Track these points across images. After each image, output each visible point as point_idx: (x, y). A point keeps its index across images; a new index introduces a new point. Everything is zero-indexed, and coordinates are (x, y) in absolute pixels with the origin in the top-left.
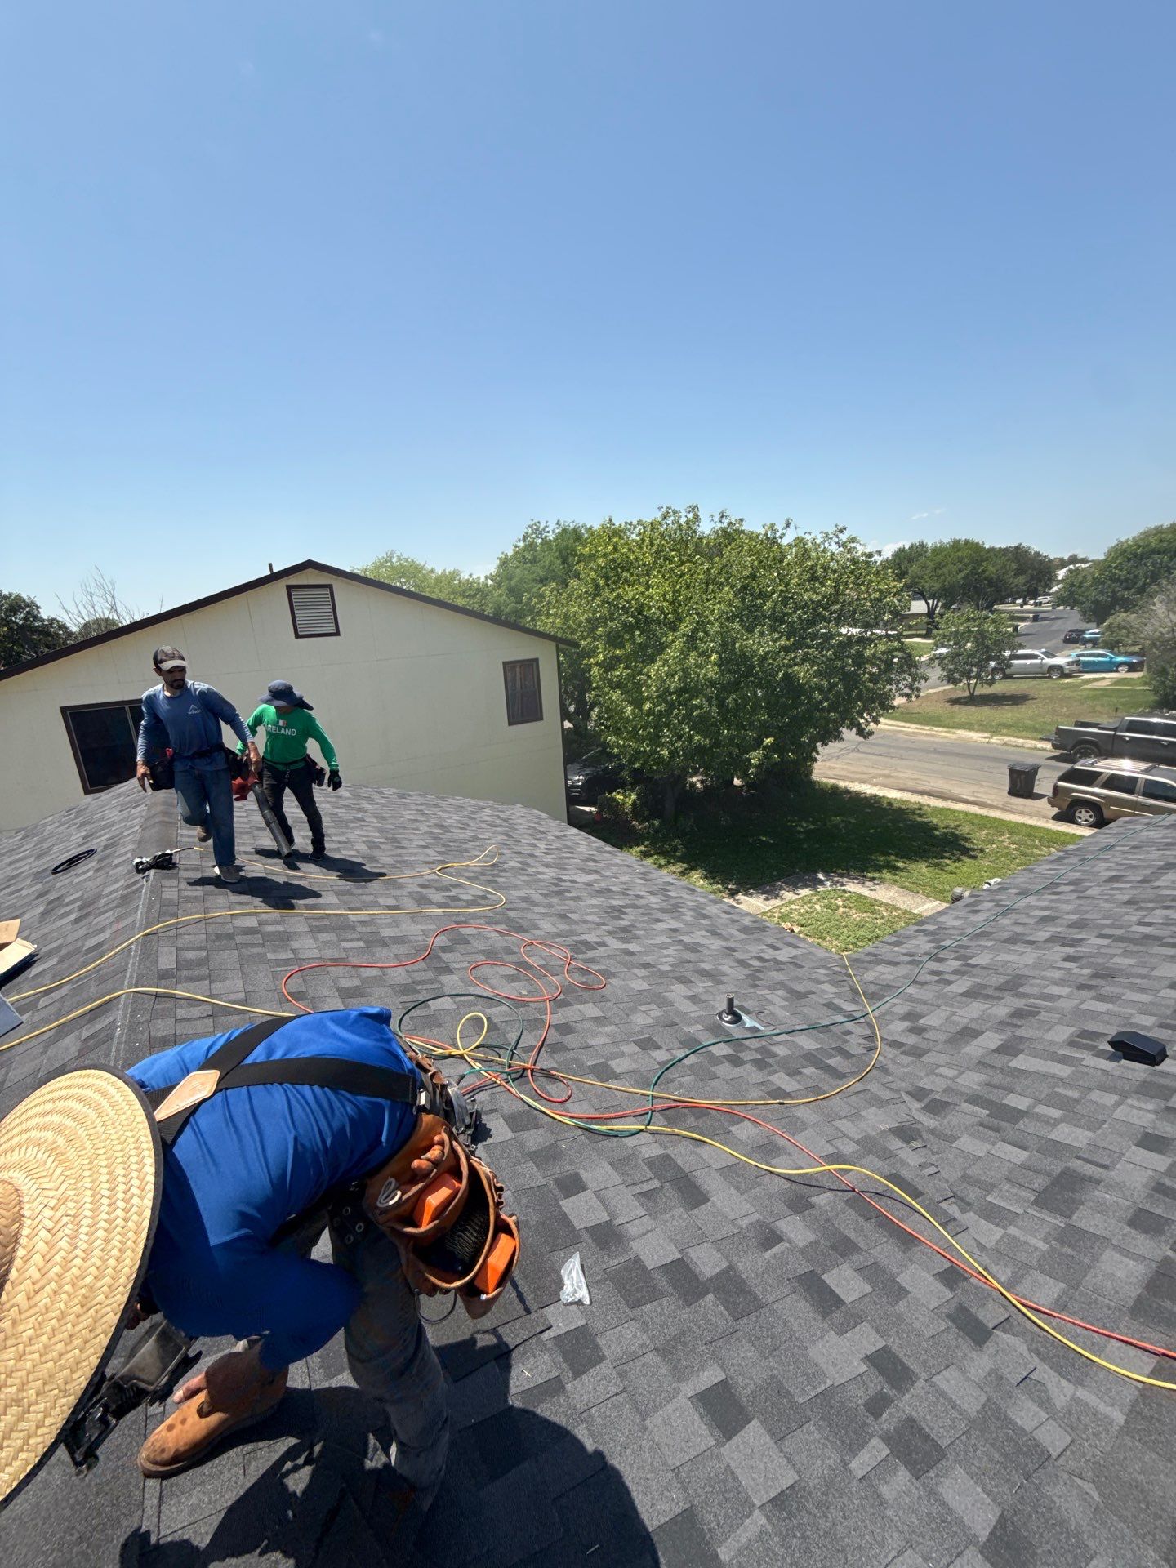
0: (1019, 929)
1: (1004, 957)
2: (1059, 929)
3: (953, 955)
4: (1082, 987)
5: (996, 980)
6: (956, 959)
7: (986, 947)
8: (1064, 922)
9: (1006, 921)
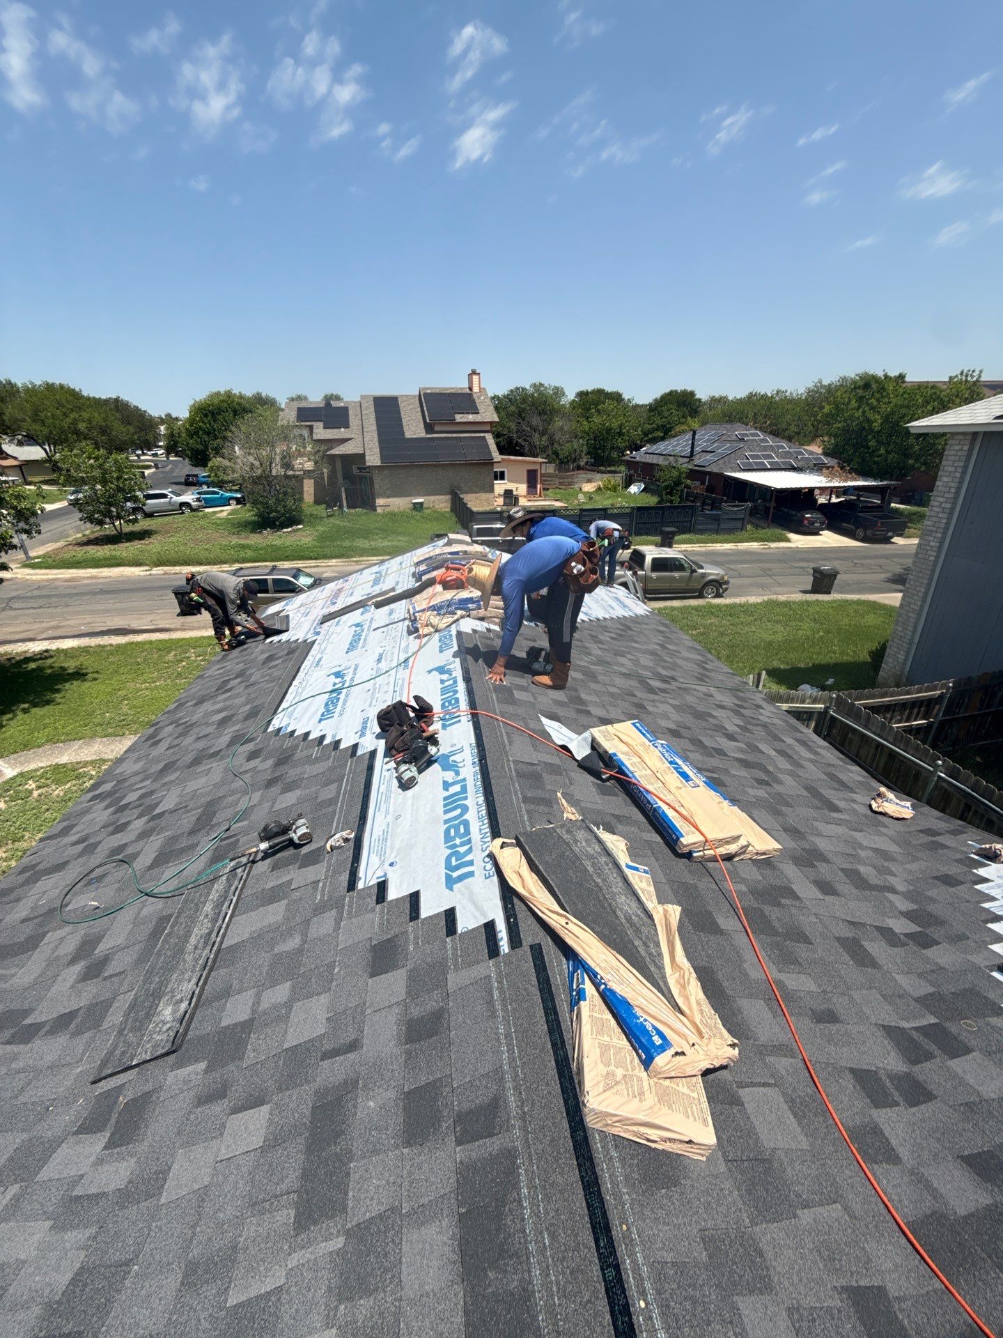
0: (201, 745)
1: (193, 785)
2: (236, 728)
3: (137, 812)
4: (270, 783)
5: (187, 821)
6: (140, 816)
7: (172, 782)
8: (240, 717)
9: (188, 740)
